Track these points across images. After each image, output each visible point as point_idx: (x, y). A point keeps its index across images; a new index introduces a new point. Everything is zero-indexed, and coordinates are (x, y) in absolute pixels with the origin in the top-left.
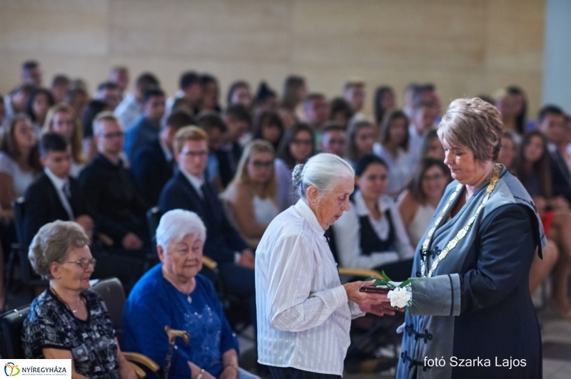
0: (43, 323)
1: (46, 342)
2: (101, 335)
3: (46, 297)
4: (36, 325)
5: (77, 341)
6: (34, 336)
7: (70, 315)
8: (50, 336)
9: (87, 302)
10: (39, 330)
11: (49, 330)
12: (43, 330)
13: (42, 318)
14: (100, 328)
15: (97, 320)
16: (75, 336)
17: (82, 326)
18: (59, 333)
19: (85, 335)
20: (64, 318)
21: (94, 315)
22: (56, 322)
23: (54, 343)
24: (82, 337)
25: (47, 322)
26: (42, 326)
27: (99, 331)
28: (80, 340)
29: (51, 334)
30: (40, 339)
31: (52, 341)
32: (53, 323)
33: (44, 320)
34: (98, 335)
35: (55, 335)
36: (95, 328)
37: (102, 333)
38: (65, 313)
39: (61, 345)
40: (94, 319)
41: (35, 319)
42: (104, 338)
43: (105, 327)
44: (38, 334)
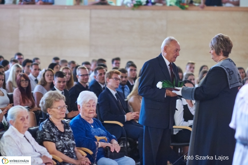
0: (45, 131)
1: (46, 139)
2: (69, 139)
3: (47, 121)
4: (42, 132)
5: (58, 139)
6: (41, 136)
7: (56, 129)
8: (47, 136)
9: (64, 126)
10: (43, 134)
11: (47, 134)
12: (45, 134)
13: (45, 129)
14: (69, 136)
15: (68, 133)
16: (58, 137)
17: (61, 134)
18: (51, 136)
19: (62, 137)
20: (54, 130)
21: (67, 131)
22: (50, 131)
23: (49, 139)
24: (60, 138)
25: (47, 130)
26: (44, 132)
27: (68, 137)
28: (60, 139)
29: (48, 136)
30: (43, 138)
31: (48, 138)
32: (49, 131)
33: (45, 130)
34: (68, 139)
35: (49, 136)
36: (67, 136)
37: (70, 138)
38: (55, 128)
39: (52, 140)
40: (67, 133)
41: (42, 129)
42: (70, 140)
43: (71, 136)
44: (42, 135)
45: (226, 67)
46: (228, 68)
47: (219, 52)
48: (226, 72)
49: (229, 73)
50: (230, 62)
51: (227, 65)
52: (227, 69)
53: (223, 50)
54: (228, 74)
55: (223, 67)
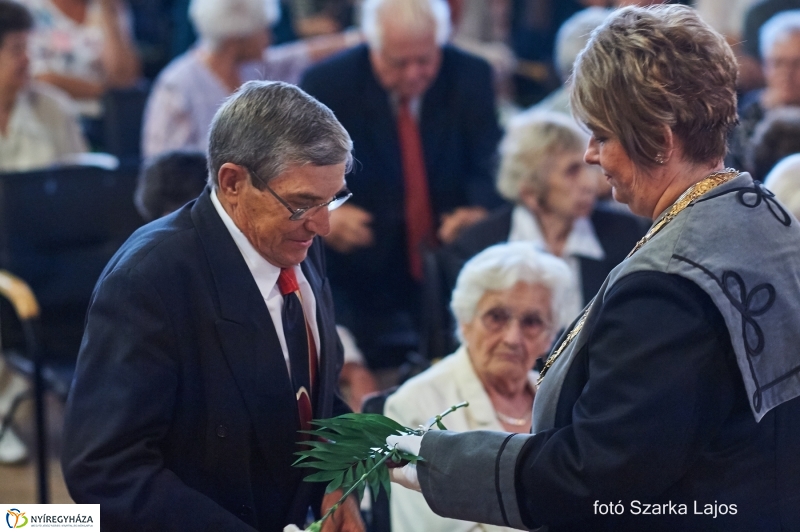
45: (717, 262)
46: (728, 273)
47: (653, 144)
48: (722, 302)
49: (743, 306)
50: (742, 213)
51: (718, 241)
52: (727, 277)
53: (678, 118)
54: (733, 320)
55: (693, 274)
